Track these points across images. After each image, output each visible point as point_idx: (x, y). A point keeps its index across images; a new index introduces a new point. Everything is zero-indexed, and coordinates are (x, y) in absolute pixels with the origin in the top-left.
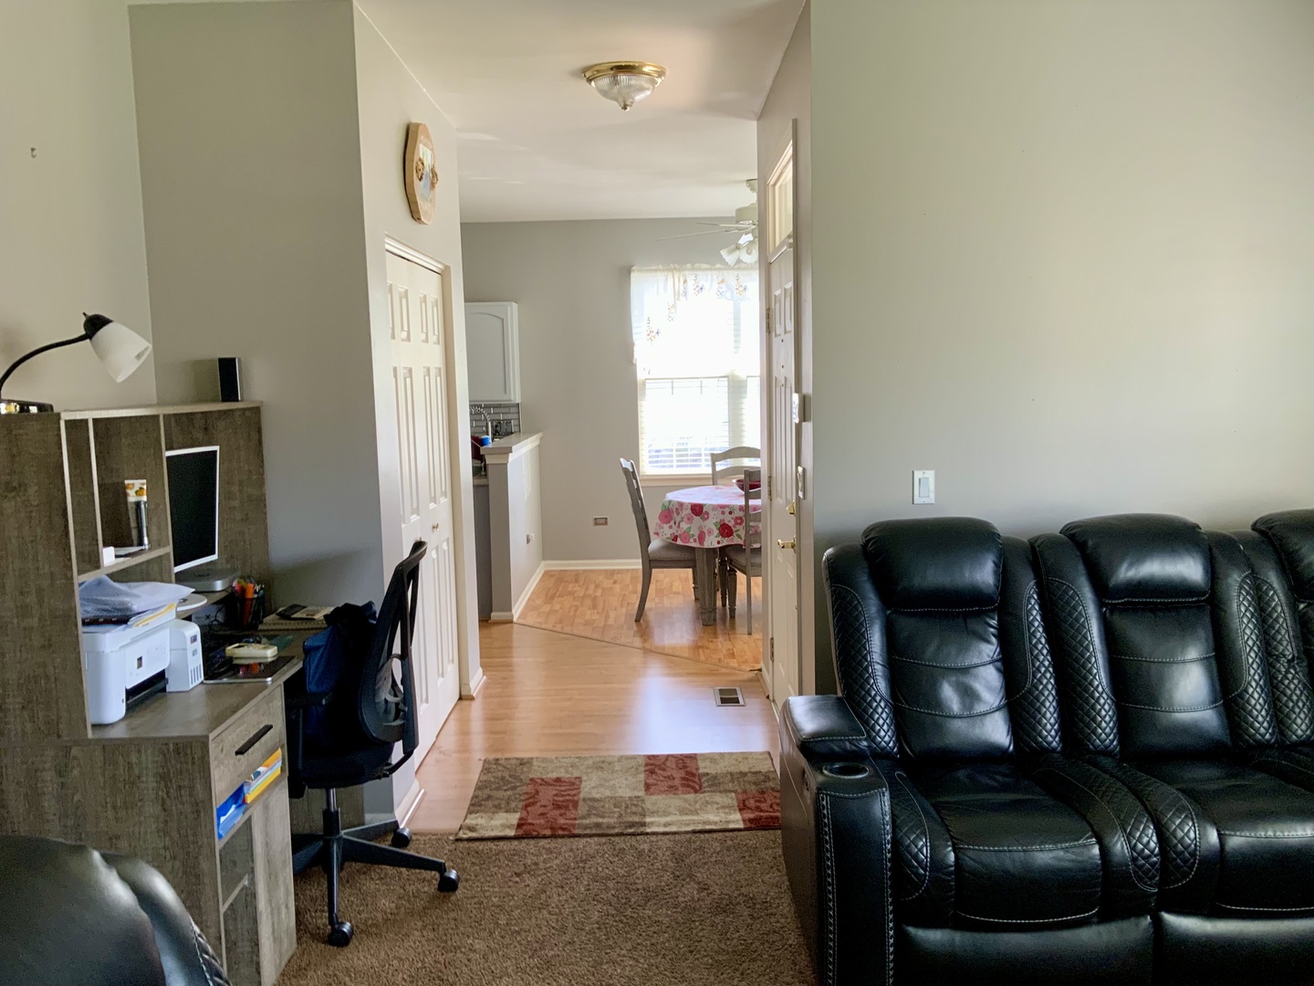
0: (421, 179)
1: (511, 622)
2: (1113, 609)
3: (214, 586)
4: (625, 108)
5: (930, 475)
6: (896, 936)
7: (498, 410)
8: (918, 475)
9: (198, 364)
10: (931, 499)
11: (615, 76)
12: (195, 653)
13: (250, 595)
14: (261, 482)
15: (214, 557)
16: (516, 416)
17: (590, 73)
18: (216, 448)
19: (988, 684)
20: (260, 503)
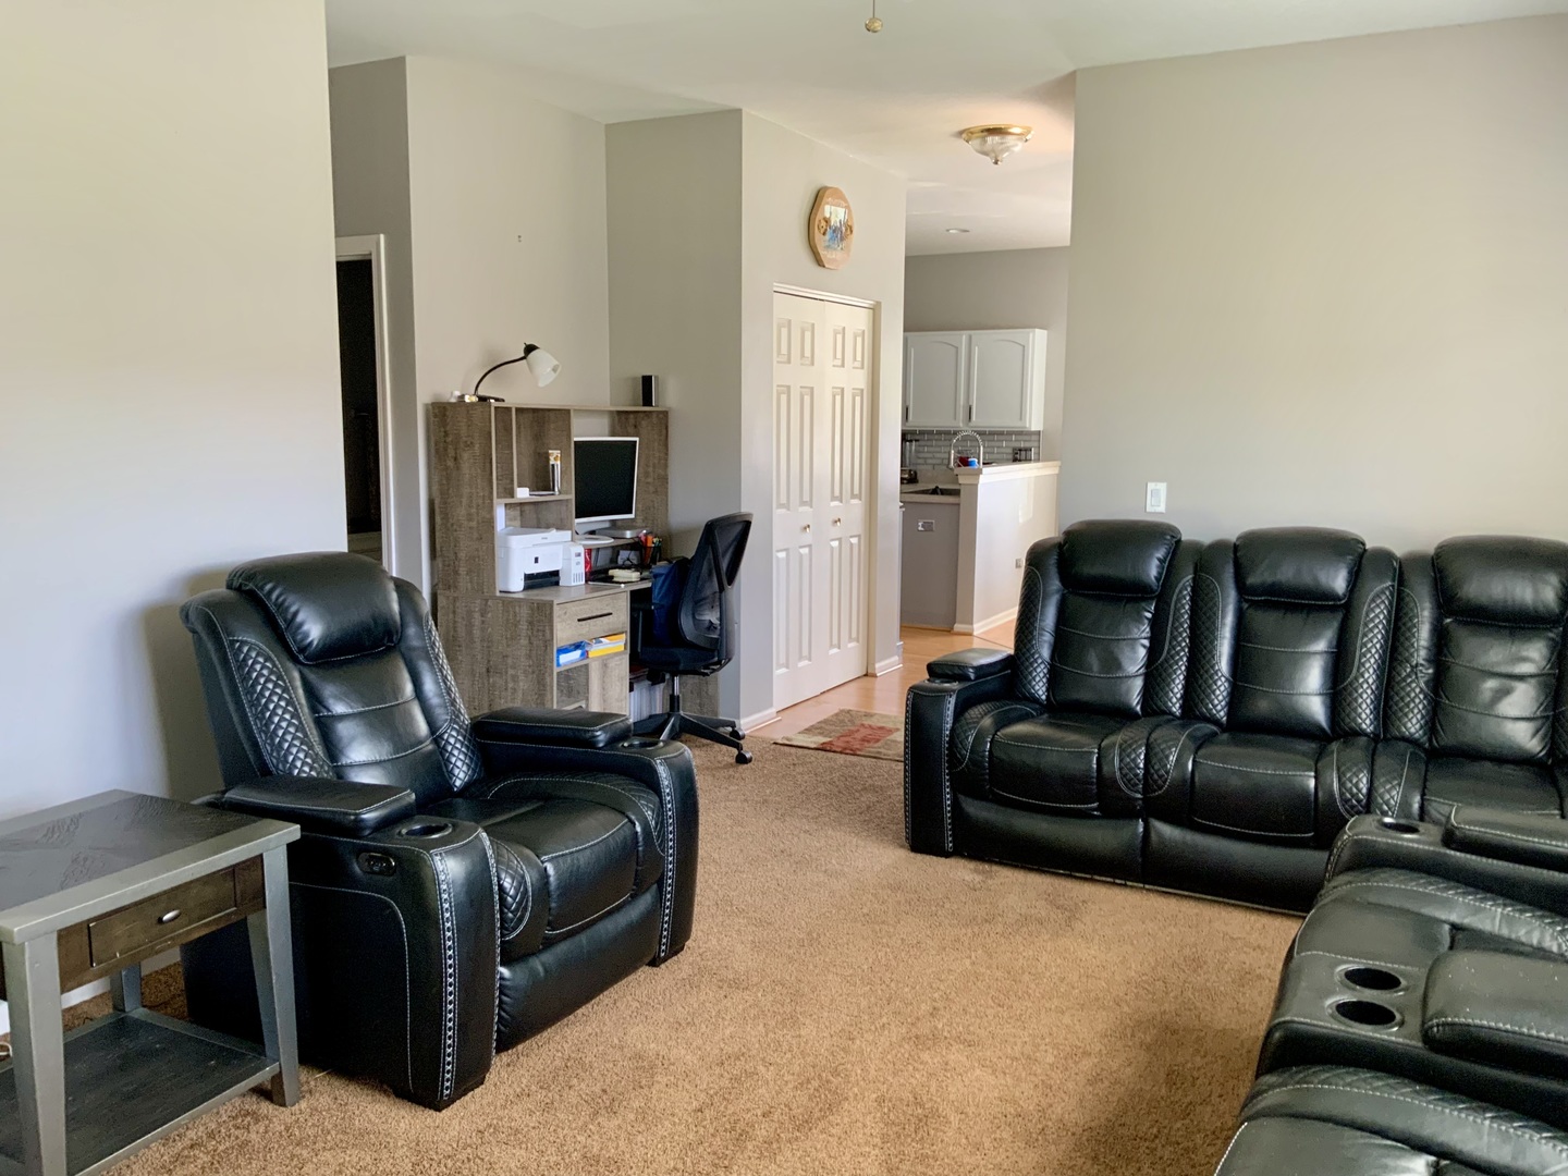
0: (824, 234)
1: (971, 635)
2: (1253, 604)
3: (624, 534)
4: (996, 163)
5: (1162, 487)
6: (952, 805)
7: (1020, 437)
8: (1151, 486)
9: (634, 379)
10: (1162, 508)
11: (984, 137)
12: (578, 563)
13: (650, 544)
14: (666, 466)
15: (632, 516)
16: (1036, 444)
17: (966, 134)
18: (637, 439)
19: (1135, 659)
20: (664, 480)
